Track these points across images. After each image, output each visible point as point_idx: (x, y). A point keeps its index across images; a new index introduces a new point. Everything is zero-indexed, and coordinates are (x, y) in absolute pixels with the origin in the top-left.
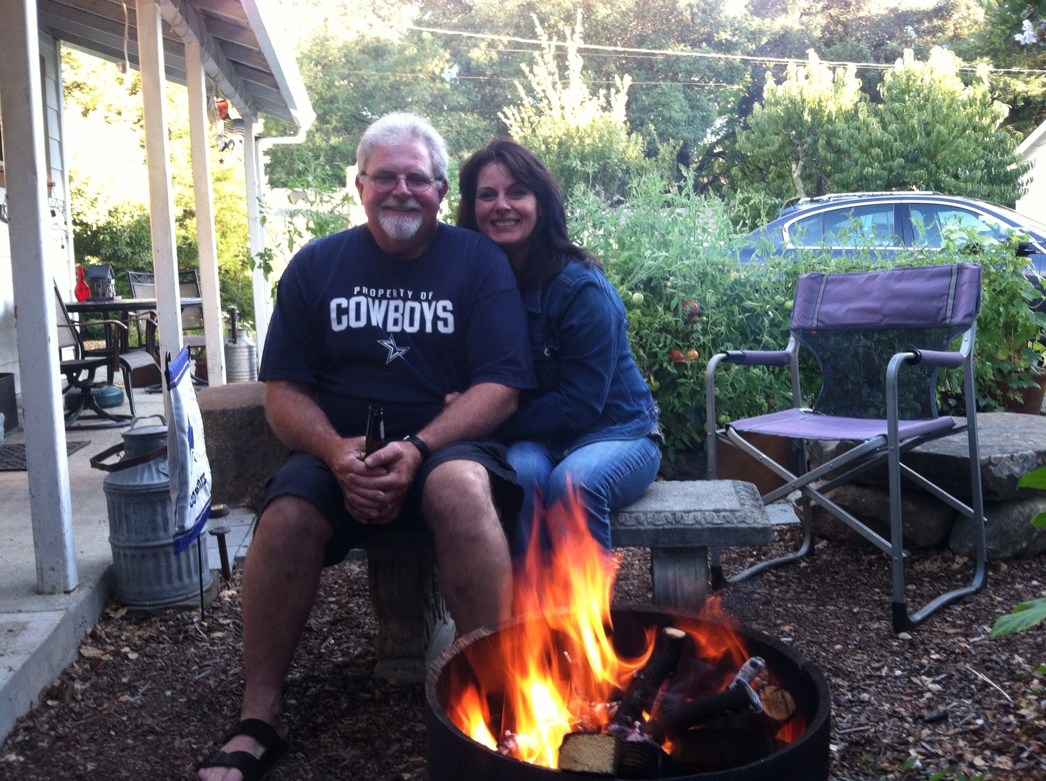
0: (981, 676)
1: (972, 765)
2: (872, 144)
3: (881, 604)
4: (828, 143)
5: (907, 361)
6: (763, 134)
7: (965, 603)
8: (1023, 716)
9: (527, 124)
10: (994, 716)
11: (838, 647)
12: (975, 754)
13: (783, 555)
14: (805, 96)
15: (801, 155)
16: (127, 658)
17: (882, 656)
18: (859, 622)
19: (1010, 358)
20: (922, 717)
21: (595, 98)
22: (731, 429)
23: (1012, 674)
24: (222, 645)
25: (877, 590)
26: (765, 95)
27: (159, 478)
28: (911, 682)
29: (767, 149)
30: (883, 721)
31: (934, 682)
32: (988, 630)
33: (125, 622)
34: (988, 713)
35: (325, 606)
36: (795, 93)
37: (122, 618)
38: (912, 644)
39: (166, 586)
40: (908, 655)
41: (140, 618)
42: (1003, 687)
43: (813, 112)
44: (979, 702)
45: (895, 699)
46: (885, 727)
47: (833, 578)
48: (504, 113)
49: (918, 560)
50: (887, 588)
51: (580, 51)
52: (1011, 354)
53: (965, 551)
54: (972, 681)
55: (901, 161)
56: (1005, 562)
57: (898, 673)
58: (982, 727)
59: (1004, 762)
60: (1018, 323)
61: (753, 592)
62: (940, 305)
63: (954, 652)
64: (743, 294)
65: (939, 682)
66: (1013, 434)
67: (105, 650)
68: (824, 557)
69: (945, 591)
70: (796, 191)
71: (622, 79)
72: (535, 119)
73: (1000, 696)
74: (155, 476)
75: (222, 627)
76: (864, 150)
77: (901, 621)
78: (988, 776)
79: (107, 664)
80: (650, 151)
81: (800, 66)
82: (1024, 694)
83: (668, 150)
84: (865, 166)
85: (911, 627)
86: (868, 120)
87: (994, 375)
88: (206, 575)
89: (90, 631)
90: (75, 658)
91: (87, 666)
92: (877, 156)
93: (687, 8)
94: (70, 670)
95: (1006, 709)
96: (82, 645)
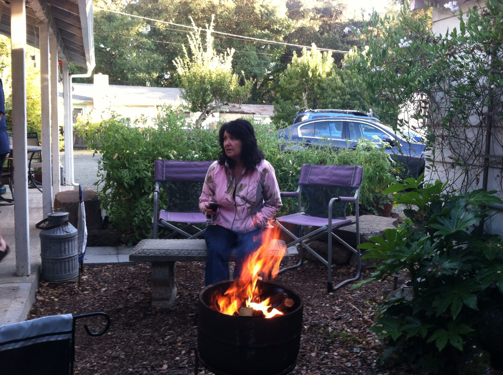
0: (354, 306)
1: (346, 331)
2: (337, 88)
3: (325, 283)
4: (319, 85)
5: (336, 200)
6: (291, 78)
8: (364, 318)
9: (186, 66)
10: (356, 318)
11: (309, 297)
12: (348, 328)
13: (292, 265)
14: (310, 65)
15: (307, 90)
16: (54, 301)
17: (323, 300)
18: (317, 289)
19: (380, 192)
20: (333, 318)
21: (218, 57)
22: (277, 221)
23: (364, 306)
24: (89, 296)
25: (323, 278)
26: (293, 62)
27: (63, 233)
28: (331, 308)
29: (293, 86)
30: (321, 319)
31: (339, 308)
32: (359, 292)
33: (48, 288)
34: (354, 317)
35: (124, 283)
36: (306, 62)
37: (47, 286)
38: (333, 296)
39: (64, 274)
40: (331, 300)
41: (54, 286)
42: (360, 310)
43: (313, 71)
44: (352, 314)
45: (326, 313)
46: (322, 321)
47: (309, 274)
48: (176, 61)
49: (338, 268)
50: (327, 278)
51: (212, 34)
52: (381, 190)
53: (355, 265)
54: (351, 308)
55: (349, 96)
56: (368, 270)
57: (328, 305)
58: (351, 321)
59: (356, 330)
60: (383, 178)
61: (282, 279)
62: (349, 179)
63: (346, 299)
64: (281, 164)
65: (340, 308)
66: (374, 224)
67: (45, 297)
68: (306, 266)
69: (346, 279)
70: (304, 105)
71: (230, 49)
72: (190, 63)
73: (359, 313)
74: (62, 232)
75: (87, 290)
76: (333, 91)
77: (330, 288)
78: (351, 334)
79: (48, 303)
80: (242, 83)
81: (308, 50)
82: (366, 312)
83: (249, 83)
84: (333, 98)
85: (333, 291)
86: (336, 77)
87: (373, 199)
88: (77, 270)
89: (37, 290)
90: (35, 300)
91: (41, 303)
92: (339, 94)
93: (259, 12)
94: (35, 304)
95: (360, 316)
96: (36, 296)
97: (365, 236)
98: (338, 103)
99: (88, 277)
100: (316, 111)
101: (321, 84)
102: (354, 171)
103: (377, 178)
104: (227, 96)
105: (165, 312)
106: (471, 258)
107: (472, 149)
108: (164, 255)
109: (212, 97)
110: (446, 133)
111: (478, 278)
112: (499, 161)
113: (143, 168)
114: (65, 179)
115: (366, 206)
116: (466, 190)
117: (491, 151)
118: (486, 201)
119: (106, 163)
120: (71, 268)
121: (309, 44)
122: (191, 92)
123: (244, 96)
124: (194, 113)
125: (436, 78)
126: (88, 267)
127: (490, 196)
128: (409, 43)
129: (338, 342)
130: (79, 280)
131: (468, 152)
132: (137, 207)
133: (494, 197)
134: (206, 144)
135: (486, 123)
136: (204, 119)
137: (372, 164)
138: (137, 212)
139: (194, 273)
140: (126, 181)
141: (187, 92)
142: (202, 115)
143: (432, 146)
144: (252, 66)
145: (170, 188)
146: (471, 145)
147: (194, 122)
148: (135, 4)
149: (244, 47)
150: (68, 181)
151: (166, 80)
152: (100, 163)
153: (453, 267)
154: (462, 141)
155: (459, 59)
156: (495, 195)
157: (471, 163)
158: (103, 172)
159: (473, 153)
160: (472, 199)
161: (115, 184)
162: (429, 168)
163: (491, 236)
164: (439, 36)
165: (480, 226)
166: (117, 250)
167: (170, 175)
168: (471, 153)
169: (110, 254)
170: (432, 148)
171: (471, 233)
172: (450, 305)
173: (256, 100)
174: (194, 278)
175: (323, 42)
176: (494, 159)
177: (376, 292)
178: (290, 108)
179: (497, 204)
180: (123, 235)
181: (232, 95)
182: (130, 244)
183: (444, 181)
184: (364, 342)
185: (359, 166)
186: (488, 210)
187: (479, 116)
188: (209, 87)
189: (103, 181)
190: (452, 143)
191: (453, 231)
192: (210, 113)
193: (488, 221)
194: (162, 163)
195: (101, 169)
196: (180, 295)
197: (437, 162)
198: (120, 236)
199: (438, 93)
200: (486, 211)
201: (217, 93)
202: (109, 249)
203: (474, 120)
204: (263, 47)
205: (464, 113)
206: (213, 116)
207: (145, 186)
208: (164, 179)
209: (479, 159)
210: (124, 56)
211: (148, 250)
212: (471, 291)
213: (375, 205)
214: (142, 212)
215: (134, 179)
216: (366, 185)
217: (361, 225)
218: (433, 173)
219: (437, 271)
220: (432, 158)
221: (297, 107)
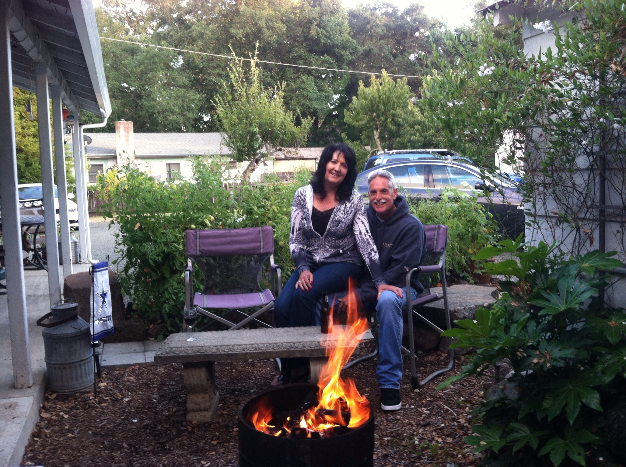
0: (446, 407)
1: (437, 442)
2: (415, 123)
6: (358, 113)
7: (444, 375)
8: (460, 422)
9: (227, 105)
10: (449, 423)
12: (439, 437)
13: (366, 355)
15: (379, 126)
16: (64, 418)
17: (407, 400)
19: (474, 253)
20: (420, 424)
21: (266, 92)
23: (458, 405)
24: (108, 409)
25: (407, 370)
26: (359, 93)
27: (72, 330)
28: (417, 410)
29: (361, 123)
30: (405, 426)
31: (427, 410)
32: (452, 387)
33: (56, 401)
34: (446, 422)
36: (375, 93)
37: (55, 398)
38: (419, 394)
39: (75, 382)
40: (418, 399)
41: (64, 398)
42: (454, 411)
43: (385, 103)
44: (443, 417)
45: (410, 418)
46: (405, 429)
48: (215, 100)
49: (426, 356)
51: (258, 65)
53: (446, 351)
54: (442, 409)
56: (463, 355)
57: (413, 407)
58: (443, 427)
59: (450, 440)
60: (478, 235)
61: (353, 374)
62: (431, 243)
63: (436, 397)
65: (429, 410)
66: (467, 296)
67: (52, 414)
69: (436, 370)
70: (377, 146)
73: (453, 415)
74: (70, 329)
75: (105, 401)
76: (411, 126)
77: (415, 385)
78: (443, 445)
79: (55, 421)
80: (298, 123)
81: (377, 77)
82: (462, 413)
83: (307, 123)
84: (411, 135)
85: (420, 387)
86: (414, 110)
87: (466, 262)
88: (92, 376)
89: (42, 405)
90: (39, 418)
91: (46, 422)
92: (418, 130)
93: (316, 34)
94: (39, 424)
95: (454, 420)
96: (40, 412)
97: (457, 312)
98: (418, 141)
99: (107, 384)
100: (391, 152)
101: (396, 119)
102: (436, 232)
103: (470, 235)
104: (279, 140)
105: (203, 428)
106: (589, 342)
107: (582, 199)
108: (199, 354)
109: (262, 142)
110: (548, 180)
111: (600, 367)
112: (618, 212)
113: (172, 240)
114: (80, 255)
115: (458, 272)
116: (579, 252)
117: (607, 199)
118: (604, 266)
119: (125, 236)
120: (84, 375)
121: (379, 69)
122: (234, 137)
123: (301, 139)
124: (241, 163)
125: (530, 111)
126: (107, 370)
127: (609, 259)
128: (491, 70)
129: (426, 457)
130: (95, 388)
131: (577, 204)
132: (167, 289)
133: (614, 260)
134: (251, 205)
135: (599, 164)
136: (253, 170)
137: (463, 218)
138: (167, 296)
139: (242, 371)
140: (151, 257)
141: (230, 138)
142: (250, 165)
143: (531, 197)
144: (310, 100)
145: (208, 264)
146: (581, 193)
147: (241, 174)
148: (163, 32)
149: (299, 77)
150: (84, 258)
151: (206, 123)
152: (118, 236)
153: (564, 356)
154: (570, 189)
155: (557, 87)
156: (615, 257)
157: (582, 215)
158: (122, 247)
159: (584, 204)
160: (586, 265)
161: (139, 261)
162: (529, 225)
163: (614, 309)
164: (531, 57)
165: (599, 297)
166: (144, 345)
167: (206, 248)
168: (582, 203)
169: (135, 352)
170: (532, 199)
171: (588, 307)
172: (566, 406)
173: (318, 142)
174: (242, 378)
175: (397, 66)
176: (611, 211)
177: (474, 385)
178: (358, 150)
179: (619, 269)
180: (151, 326)
181: (286, 139)
182: (160, 337)
183: (549, 241)
184: (460, 456)
185: (442, 225)
186: (608, 277)
187: (588, 156)
188: (256, 130)
189: (123, 258)
190: (557, 192)
191: (563, 308)
192: (260, 162)
193: (609, 291)
194: (194, 234)
195: (119, 244)
196: (223, 402)
197: (539, 216)
198: (147, 328)
199: (535, 129)
200: (605, 278)
201: (267, 137)
202: (135, 346)
203: (582, 161)
204: (323, 76)
205: (569, 154)
206: (265, 164)
207: (175, 262)
208: (198, 253)
209: (592, 211)
210: (152, 96)
211: (177, 348)
212: (591, 386)
213: (469, 269)
214: (173, 296)
215: (161, 254)
216: (456, 245)
217: (451, 298)
218: (535, 231)
219: (545, 362)
220: (533, 211)
221: (368, 148)
